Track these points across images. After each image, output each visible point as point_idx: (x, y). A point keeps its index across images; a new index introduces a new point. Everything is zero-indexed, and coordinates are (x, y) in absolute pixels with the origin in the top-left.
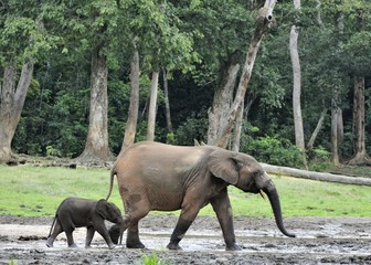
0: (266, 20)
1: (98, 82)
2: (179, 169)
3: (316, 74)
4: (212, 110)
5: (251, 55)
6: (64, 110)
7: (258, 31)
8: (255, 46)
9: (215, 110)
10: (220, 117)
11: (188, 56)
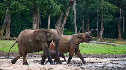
0: (72, 1)
1: (35, 18)
2: (65, 41)
3: (80, 15)
4: (56, 25)
5: (68, 11)
6: (16, 25)
7: (70, 4)
8: (69, 8)
9: (57, 25)
10: (58, 27)
11: (59, 11)
